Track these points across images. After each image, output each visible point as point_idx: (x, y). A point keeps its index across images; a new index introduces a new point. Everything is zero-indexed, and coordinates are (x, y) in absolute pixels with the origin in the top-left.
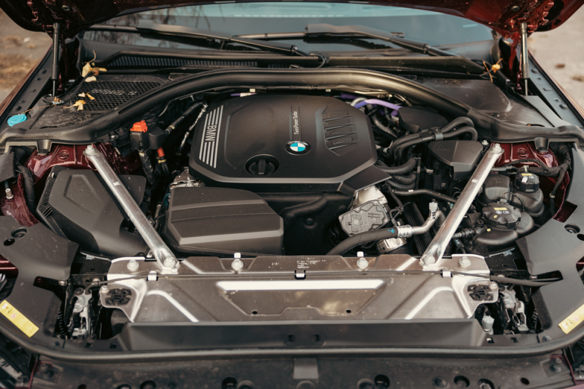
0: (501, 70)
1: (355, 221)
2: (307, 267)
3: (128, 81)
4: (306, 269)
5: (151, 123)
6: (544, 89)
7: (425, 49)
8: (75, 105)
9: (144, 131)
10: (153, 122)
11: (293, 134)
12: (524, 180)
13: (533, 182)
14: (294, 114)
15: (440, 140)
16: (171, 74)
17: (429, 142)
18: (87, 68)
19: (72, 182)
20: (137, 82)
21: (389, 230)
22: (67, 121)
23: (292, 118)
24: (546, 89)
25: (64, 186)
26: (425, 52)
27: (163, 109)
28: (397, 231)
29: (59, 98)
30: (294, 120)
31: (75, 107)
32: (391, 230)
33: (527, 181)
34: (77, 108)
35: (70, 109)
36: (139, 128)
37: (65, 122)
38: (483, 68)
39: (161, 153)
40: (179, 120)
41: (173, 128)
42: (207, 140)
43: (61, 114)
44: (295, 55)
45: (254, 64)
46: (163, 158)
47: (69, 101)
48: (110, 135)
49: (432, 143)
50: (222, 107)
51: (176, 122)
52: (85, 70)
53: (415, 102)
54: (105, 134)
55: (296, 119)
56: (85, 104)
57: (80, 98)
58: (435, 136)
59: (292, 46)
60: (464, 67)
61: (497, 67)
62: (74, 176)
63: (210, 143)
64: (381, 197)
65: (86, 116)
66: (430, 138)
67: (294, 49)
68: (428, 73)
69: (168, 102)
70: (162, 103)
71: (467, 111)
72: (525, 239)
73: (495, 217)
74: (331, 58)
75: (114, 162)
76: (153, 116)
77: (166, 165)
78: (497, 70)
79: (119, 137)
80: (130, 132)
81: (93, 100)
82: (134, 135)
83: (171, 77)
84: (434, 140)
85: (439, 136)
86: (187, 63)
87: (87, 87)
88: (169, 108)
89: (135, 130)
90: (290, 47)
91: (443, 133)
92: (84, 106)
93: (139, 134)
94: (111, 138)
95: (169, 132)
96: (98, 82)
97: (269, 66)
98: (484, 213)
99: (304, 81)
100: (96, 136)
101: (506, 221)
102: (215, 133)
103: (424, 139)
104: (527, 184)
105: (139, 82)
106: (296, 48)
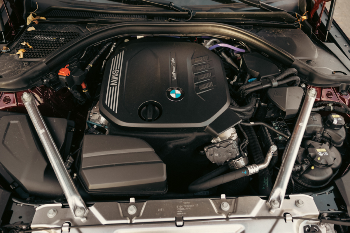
0: (307, 20)
1: (216, 154)
2: (185, 213)
3: (57, 31)
4: (184, 215)
5: (73, 66)
6: (336, 36)
7: (259, 4)
8: (18, 53)
9: (68, 75)
10: (75, 65)
11: (172, 80)
12: (335, 122)
13: (341, 123)
14: (172, 60)
15: (275, 87)
16: (88, 24)
17: (268, 88)
18: (30, 18)
19: (10, 128)
20: (63, 32)
21: (243, 172)
22: (10, 69)
23: (171, 64)
24: (338, 35)
25: (3, 133)
26: (258, 6)
27: (83, 53)
28: (249, 172)
29: (6, 46)
30: (172, 65)
31: (18, 54)
32: (244, 172)
33: (337, 123)
34: (19, 56)
35: (14, 56)
36: (64, 73)
37: (8, 70)
38: (296, 19)
39: (84, 86)
40: (96, 58)
41: (91, 66)
42: (111, 84)
43: (7, 62)
44: (172, 9)
45: (145, 17)
46: (85, 89)
47: (14, 48)
48: (43, 80)
49: (270, 89)
50: (123, 51)
51: (93, 61)
52: (29, 19)
53: (254, 49)
54: (38, 80)
55: (174, 65)
56: (26, 52)
57: (22, 47)
58: (272, 84)
59: (170, 3)
60: (284, 18)
61: (305, 18)
62: (12, 122)
63: (113, 87)
64: (234, 133)
65: (24, 64)
66: (268, 85)
67: (172, 5)
68: (261, 24)
69: (86, 48)
70: (82, 50)
71: (293, 61)
72: (342, 181)
73: (319, 159)
74: (197, 13)
75: (50, 97)
76: (76, 60)
77: (88, 93)
78: (304, 20)
79: (50, 80)
80: (58, 76)
81: (31, 49)
82: (61, 78)
83: (88, 27)
84: (271, 87)
85: (275, 84)
86: (99, 15)
87: (29, 37)
88: (87, 53)
89: (61, 74)
90: (169, 3)
91: (278, 81)
92: (24, 54)
93: (64, 78)
94: (43, 82)
95: (89, 70)
96: (37, 31)
97: (155, 18)
98: (310, 153)
99: (179, 31)
100: (31, 82)
101: (327, 162)
102: (117, 78)
103: (264, 86)
104: (337, 125)
105: (65, 31)
106: (173, 4)
